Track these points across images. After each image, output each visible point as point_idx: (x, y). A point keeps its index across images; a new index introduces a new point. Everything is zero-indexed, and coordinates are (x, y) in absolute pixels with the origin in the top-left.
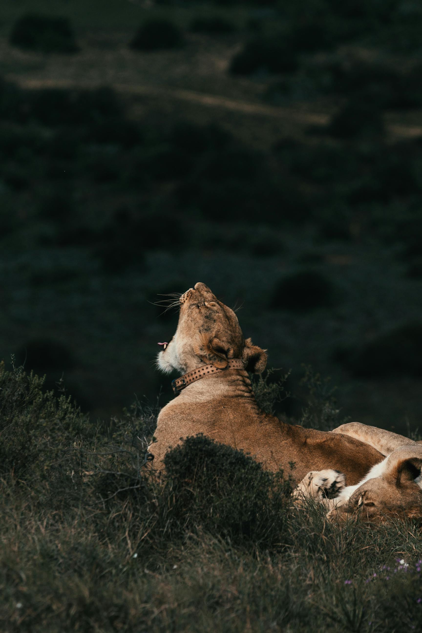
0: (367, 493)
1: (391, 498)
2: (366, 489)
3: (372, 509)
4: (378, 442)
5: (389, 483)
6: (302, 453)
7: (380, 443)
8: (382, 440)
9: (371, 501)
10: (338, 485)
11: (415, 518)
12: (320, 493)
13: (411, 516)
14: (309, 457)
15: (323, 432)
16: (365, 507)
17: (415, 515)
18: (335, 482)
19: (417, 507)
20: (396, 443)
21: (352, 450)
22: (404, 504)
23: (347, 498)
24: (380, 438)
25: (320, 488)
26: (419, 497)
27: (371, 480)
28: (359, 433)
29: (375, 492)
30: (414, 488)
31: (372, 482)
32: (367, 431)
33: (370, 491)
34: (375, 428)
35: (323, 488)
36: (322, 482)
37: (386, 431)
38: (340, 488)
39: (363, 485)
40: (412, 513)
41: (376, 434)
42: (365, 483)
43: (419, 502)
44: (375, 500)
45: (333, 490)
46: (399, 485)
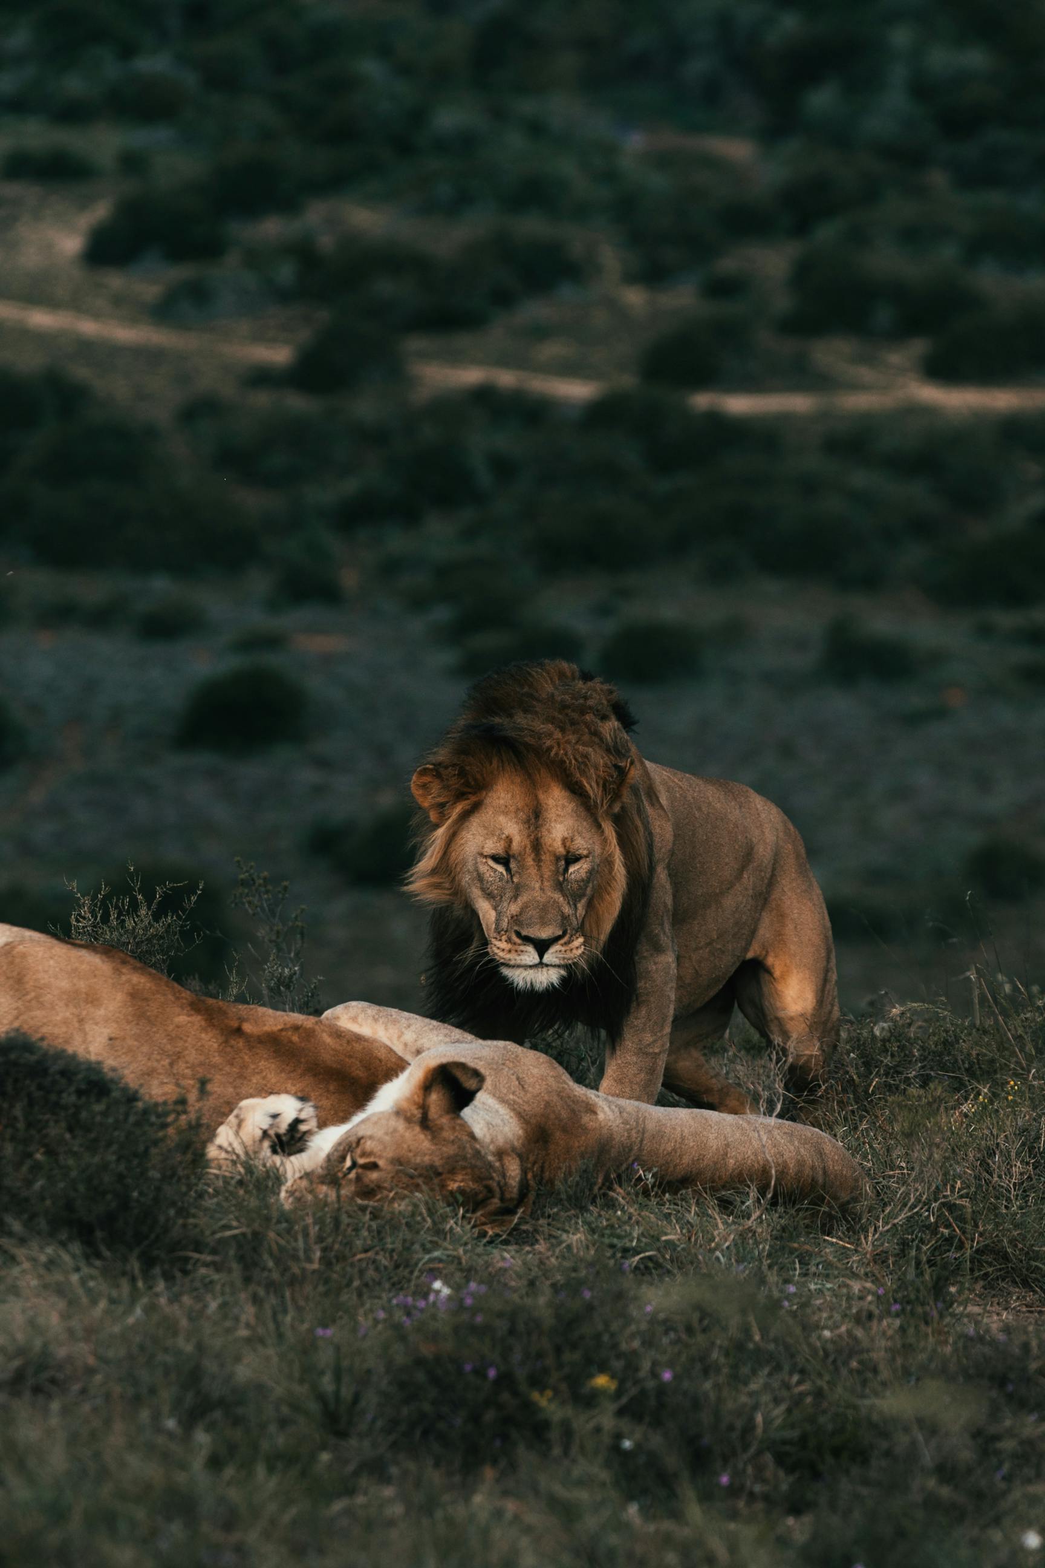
0: (362, 1141)
1: (410, 1151)
2: (360, 1134)
3: (374, 1175)
4: (399, 1037)
5: (409, 1120)
6: (232, 1047)
7: (402, 1039)
8: (406, 1032)
9: (372, 1159)
10: (303, 1128)
11: (462, 1191)
12: (266, 1144)
13: (453, 1186)
14: (246, 1058)
15: (279, 1013)
16: (360, 1171)
17: (462, 1184)
18: (297, 1121)
19: (464, 1168)
20: (435, 1039)
21: (336, 1051)
22: (438, 1163)
23: (323, 1155)
24: (403, 1030)
25: (265, 1133)
26: (468, 1145)
27: (374, 1114)
28: (360, 1020)
29: (380, 1141)
30: (457, 1128)
31: (375, 1119)
32: (377, 1017)
33: (371, 1137)
34: (394, 1012)
35: (272, 1132)
36: (269, 1121)
37: (417, 1017)
38: (309, 1133)
39: (358, 1125)
40: (455, 1181)
41: (395, 1022)
42: (363, 1122)
43: (469, 1156)
44: (380, 1157)
45: (292, 1138)
46: (425, 1123)
